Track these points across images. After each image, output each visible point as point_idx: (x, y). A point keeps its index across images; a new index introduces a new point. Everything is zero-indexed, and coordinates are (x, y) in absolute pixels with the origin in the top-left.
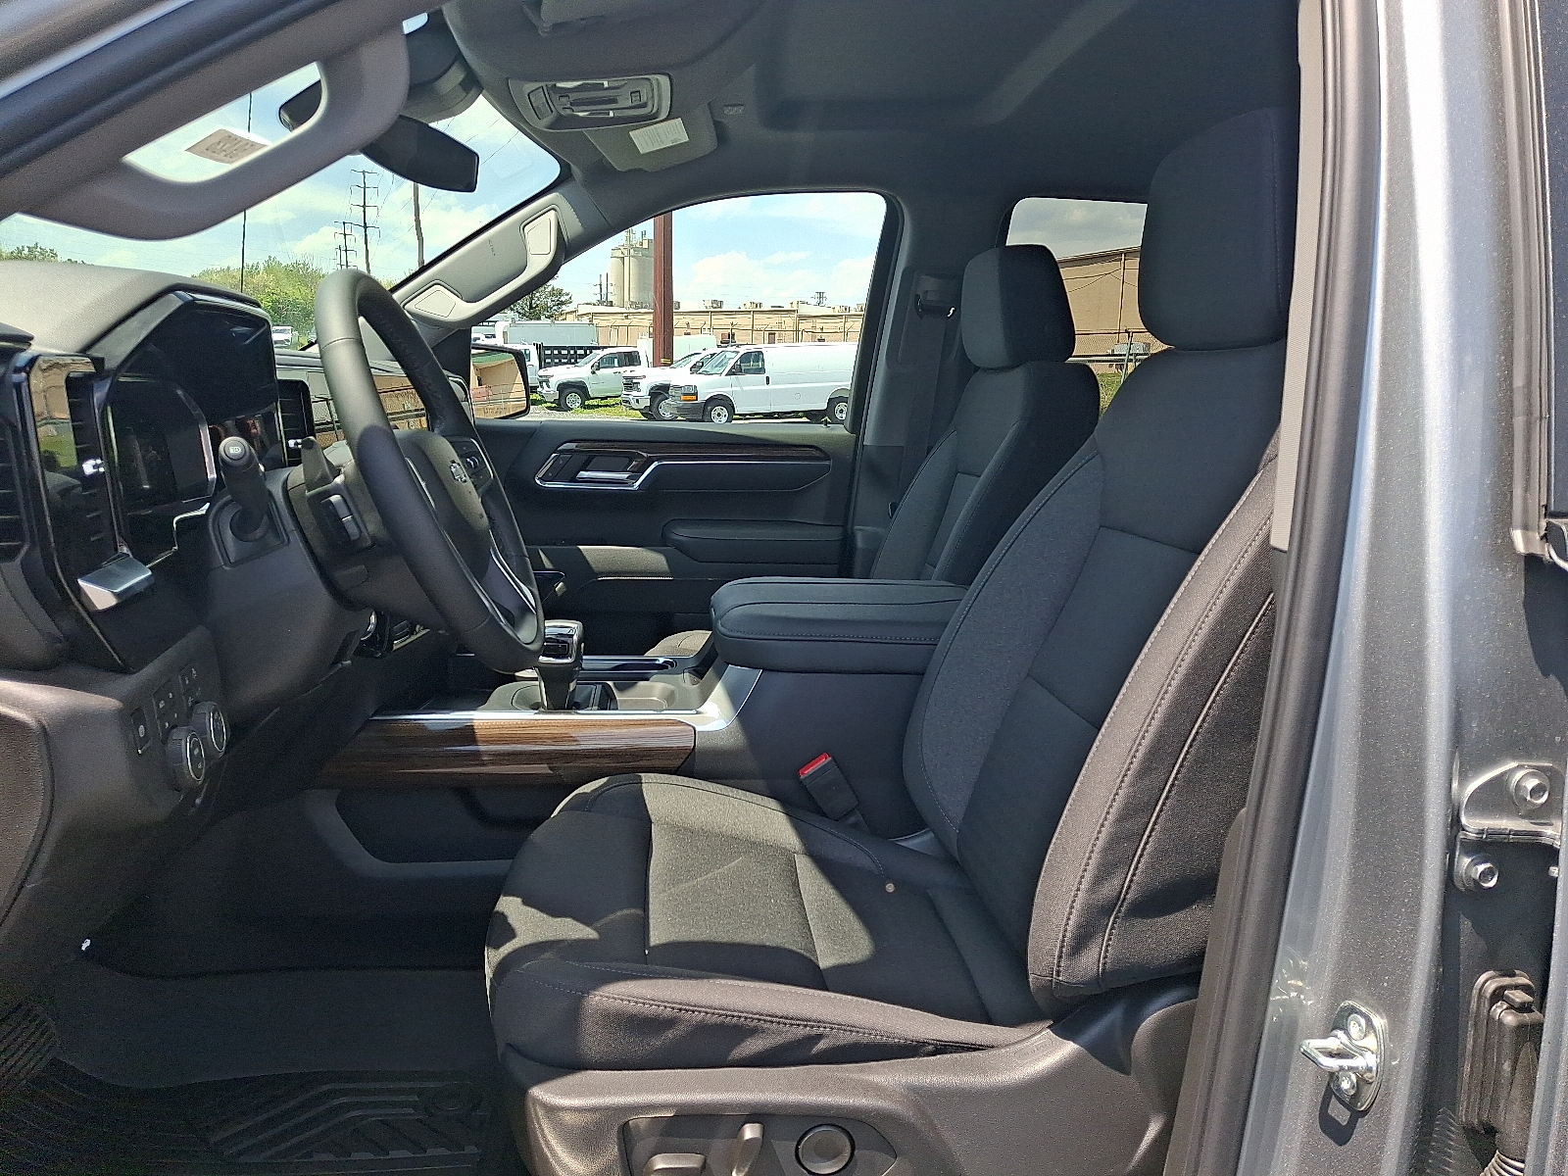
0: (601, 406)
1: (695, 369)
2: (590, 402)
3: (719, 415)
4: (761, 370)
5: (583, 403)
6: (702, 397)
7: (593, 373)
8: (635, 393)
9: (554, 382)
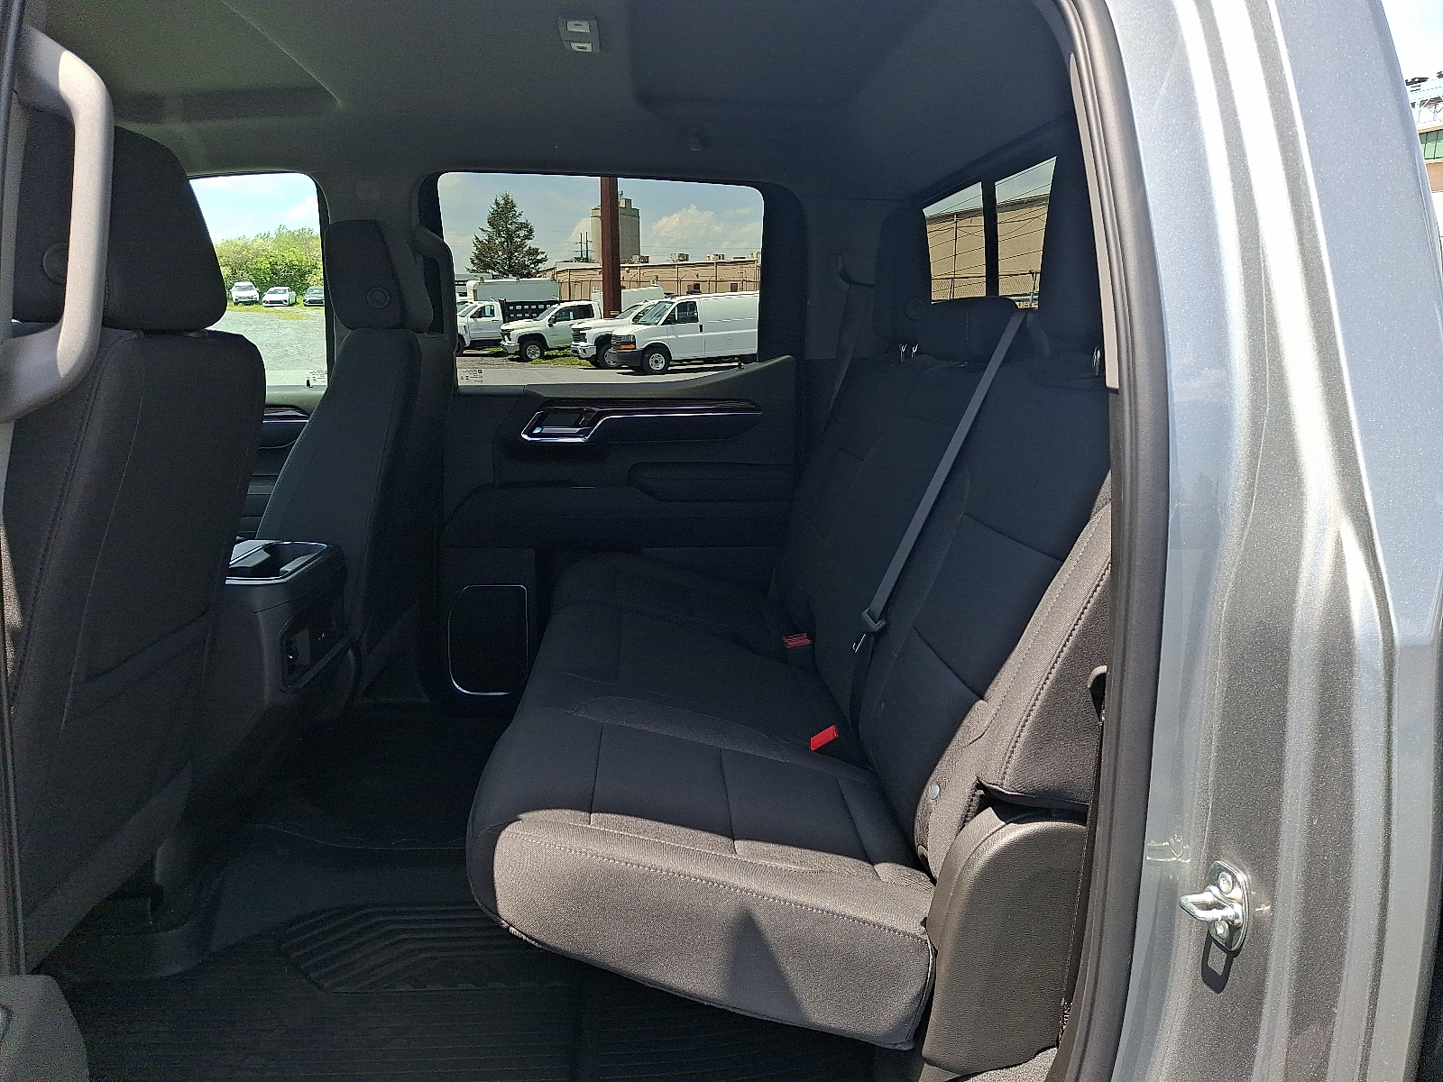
0: (559, 356)
1: (636, 320)
2: (550, 353)
3: (656, 362)
4: (695, 319)
5: (542, 354)
6: (640, 346)
7: (550, 325)
8: (582, 344)
9: (515, 334)
